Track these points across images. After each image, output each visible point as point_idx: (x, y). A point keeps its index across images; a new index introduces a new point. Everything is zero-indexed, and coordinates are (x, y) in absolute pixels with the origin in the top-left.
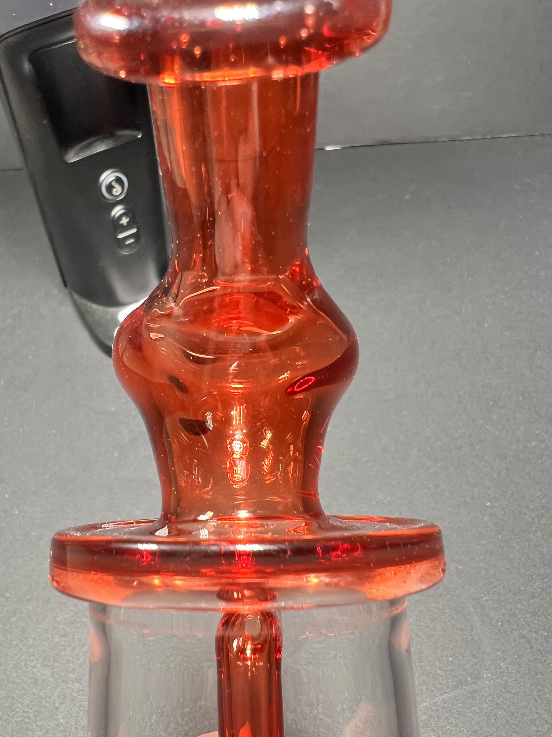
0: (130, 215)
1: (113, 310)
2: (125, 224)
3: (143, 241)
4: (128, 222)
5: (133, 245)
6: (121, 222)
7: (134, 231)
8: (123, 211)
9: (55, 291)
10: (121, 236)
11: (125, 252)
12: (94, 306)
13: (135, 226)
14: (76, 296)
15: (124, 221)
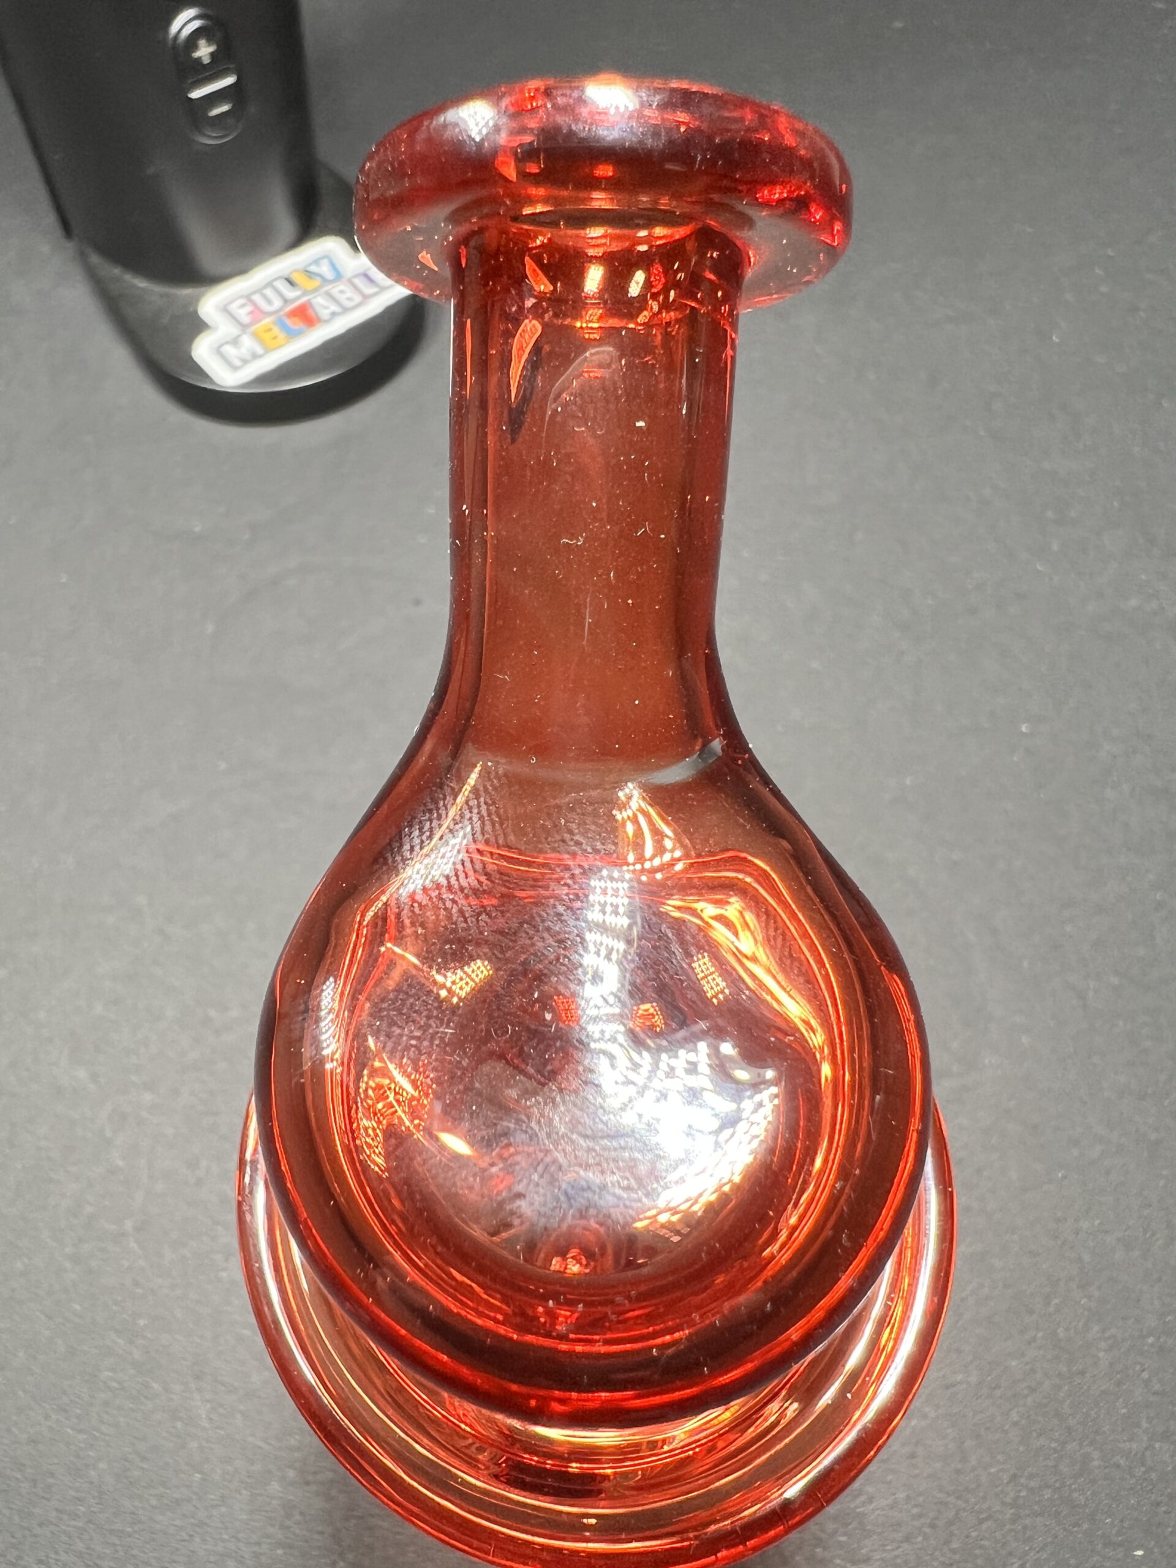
0: (219, 35)
1: (186, 292)
2: (206, 60)
3: (252, 109)
4: (212, 54)
5: (230, 121)
6: (197, 54)
7: (230, 80)
8: (197, 24)
9: (45, 249)
10: (196, 94)
11: (209, 139)
12: (141, 283)
13: (231, 66)
14: (95, 259)
15: (204, 51)
